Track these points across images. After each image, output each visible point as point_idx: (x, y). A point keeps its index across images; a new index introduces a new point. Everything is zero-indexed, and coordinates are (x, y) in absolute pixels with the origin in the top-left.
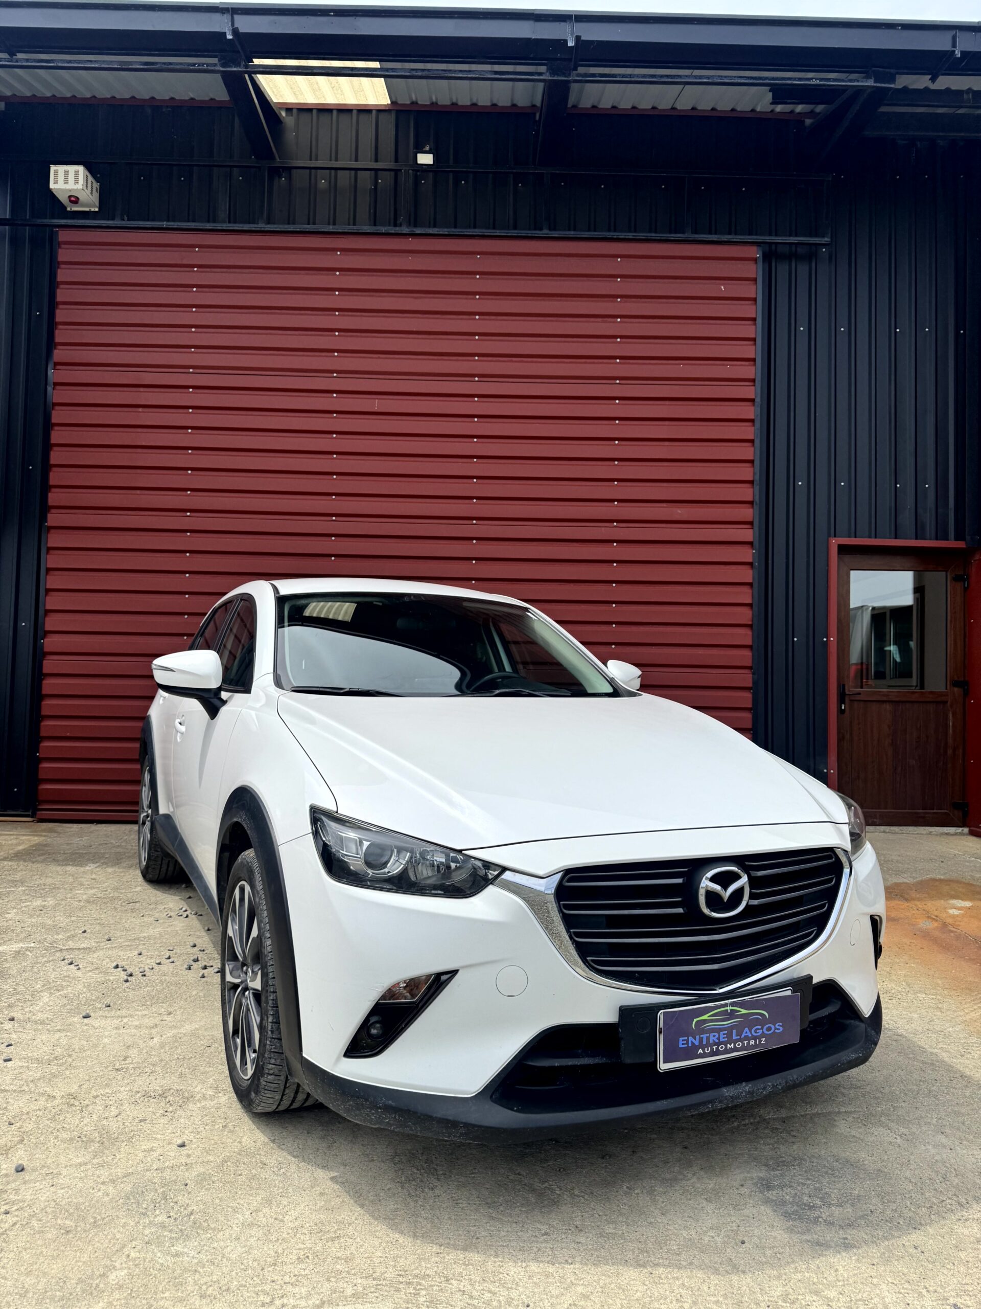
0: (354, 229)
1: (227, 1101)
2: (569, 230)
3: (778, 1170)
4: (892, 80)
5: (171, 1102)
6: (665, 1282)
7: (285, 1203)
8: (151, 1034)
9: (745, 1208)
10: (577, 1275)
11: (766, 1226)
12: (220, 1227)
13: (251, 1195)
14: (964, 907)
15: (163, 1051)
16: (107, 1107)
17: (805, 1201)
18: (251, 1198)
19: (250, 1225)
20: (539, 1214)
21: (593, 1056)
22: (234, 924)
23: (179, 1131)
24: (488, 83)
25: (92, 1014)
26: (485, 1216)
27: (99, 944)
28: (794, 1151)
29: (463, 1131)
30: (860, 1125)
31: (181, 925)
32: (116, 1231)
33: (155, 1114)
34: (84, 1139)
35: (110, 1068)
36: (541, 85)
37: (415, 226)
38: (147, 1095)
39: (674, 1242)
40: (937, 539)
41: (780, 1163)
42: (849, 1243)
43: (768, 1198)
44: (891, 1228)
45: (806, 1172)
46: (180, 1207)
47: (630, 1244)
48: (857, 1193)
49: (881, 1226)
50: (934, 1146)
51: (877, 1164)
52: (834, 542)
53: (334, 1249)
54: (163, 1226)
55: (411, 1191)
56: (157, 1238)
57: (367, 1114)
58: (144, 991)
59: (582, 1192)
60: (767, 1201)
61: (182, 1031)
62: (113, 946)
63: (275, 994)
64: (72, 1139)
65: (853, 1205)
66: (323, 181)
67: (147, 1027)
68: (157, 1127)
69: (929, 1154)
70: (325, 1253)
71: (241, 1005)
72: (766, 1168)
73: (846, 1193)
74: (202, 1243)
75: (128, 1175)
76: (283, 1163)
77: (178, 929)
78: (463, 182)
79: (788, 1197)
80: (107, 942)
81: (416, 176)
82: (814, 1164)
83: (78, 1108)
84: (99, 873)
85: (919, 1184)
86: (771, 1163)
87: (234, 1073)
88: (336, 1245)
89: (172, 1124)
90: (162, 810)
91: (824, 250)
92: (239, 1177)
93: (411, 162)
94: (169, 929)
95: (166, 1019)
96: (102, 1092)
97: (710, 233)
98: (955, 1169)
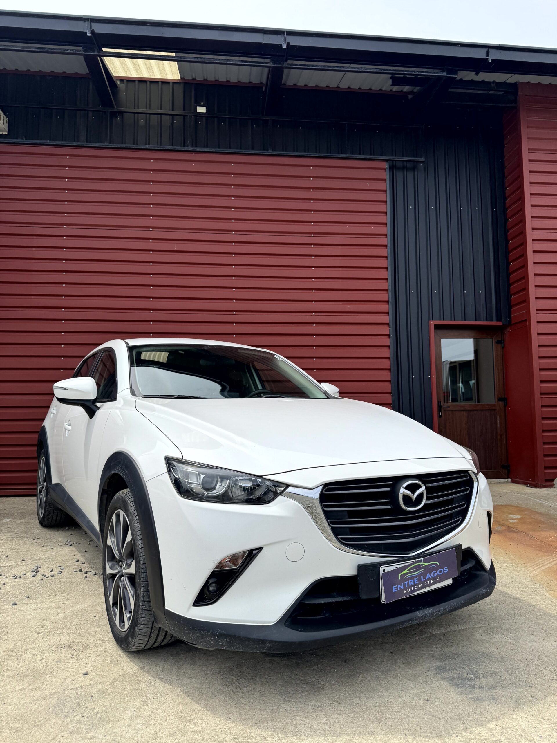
0: (160, 147)
1: (111, 647)
2: (283, 151)
3: (446, 661)
4: (456, 73)
5: (76, 650)
6: (395, 728)
7: (157, 702)
8: (57, 612)
9: (432, 683)
10: (342, 729)
11: (446, 692)
12: (117, 720)
13: (134, 699)
14: (517, 518)
15: (66, 621)
16: (34, 655)
17: (465, 677)
18: (134, 701)
19: (137, 717)
20: (313, 696)
21: (343, 596)
22: (112, 538)
23: (83, 666)
24: (237, 67)
25: (18, 603)
26: (281, 700)
27: (17, 563)
28: (453, 650)
29: (269, 645)
30: (487, 634)
31: (69, 550)
32: (49, 727)
33: (66, 657)
34: (22, 675)
35: (33, 633)
36: (266, 69)
37: (196, 146)
38: (59, 647)
39: (396, 705)
40: (487, 321)
41: (446, 657)
42: (495, 697)
43: (444, 677)
44: (516, 687)
45: (462, 661)
46: (90, 710)
47: (370, 708)
48: (493, 670)
49: (510, 687)
50: (530, 642)
51: (500, 654)
52: (432, 323)
53: (191, 727)
54: (80, 722)
55: (234, 690)
56: (77, 729)
57: (208, 641)
58: (50, 588)
59: (336, 682)
60: (444, 678)
61: (77, 608)
62: (26, 563)
63: (145, 574)
64: (13, 676)
65: (492, 677)
66: (142, 121)
67: (54, 608)
68: (68, 664)
69: (528, 646)
70: (186, 730)
71: (118, 586)
72: (440, 661)
73: (487, 671)
74: (107, 730)
75: (54, 694)
76: (151, 680)
77: (66, 552)
78: (223, 124)
79: (455, 675)
80: (23, 562)
81: (196, 119)
82: (466, 656)
83: (15, 657)
84: (12, 524)
85: (526, 662)
86: (442, 658)
87: (115, 629)
88: (192, 724)
89: (78, 662)
90: (54, 481)
91: (421, 165)
92: (125, 690)
93: (193, 111)
94: (61, 553)
95: (66, 602)
96: (30, 647)
97: (360, 154)
98: (544, 653)
